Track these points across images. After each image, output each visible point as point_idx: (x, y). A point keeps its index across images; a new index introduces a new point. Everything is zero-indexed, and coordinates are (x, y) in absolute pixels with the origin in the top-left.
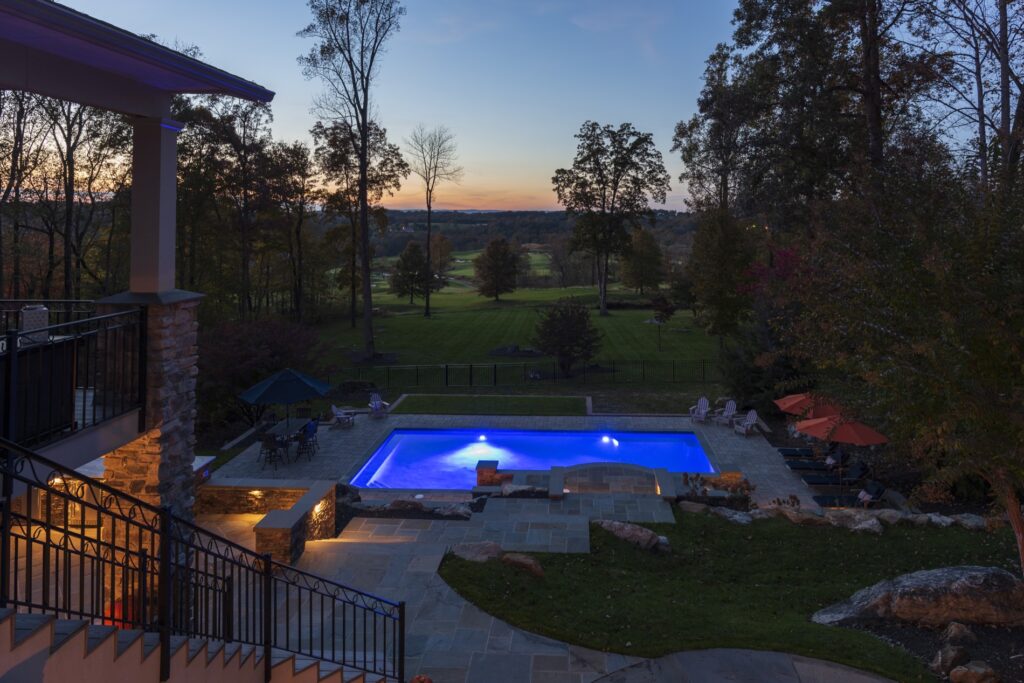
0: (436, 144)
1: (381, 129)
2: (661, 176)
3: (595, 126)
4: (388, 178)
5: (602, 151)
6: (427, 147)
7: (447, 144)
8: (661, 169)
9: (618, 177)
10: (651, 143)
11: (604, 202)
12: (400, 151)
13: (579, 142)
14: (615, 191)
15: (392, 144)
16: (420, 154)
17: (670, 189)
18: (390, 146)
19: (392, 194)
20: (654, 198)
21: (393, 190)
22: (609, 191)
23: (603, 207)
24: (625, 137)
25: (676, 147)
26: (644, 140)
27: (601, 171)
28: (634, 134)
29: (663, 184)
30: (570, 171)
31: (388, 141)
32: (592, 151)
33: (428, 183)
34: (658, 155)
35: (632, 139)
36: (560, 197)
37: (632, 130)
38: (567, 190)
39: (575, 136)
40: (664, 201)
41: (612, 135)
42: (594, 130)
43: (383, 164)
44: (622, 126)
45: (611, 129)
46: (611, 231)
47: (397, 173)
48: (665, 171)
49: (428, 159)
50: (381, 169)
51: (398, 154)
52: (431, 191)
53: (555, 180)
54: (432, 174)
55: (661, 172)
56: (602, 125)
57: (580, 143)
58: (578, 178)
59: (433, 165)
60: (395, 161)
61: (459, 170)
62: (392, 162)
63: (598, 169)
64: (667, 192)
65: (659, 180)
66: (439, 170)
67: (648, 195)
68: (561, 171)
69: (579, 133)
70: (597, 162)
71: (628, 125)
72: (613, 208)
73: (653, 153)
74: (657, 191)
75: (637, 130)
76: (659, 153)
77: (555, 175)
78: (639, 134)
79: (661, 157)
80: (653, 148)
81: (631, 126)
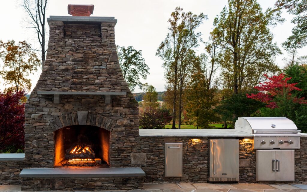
2: (146, 68)
8: (146, 65)
9: (126, 69)
10: (141, 55)
17: (149, 74)
20: (142, 77)
26: (138, 53)
28: (134, 50)
35: (133, 53)
37: (133, 49)
40: (146, 79)
41: (124, 50)
43: (30, 60)
44: (128, 47)
45: (124, 48)
60: (35, 59)
62: (33, 59)
65: (145, 70)
67: (140, 76)
73: (141, 59)
74: (143, 74)
75: (135, 49)
78: (136, 51)
79: (144, 60)
80: (141, 56)
81: (132, 48)
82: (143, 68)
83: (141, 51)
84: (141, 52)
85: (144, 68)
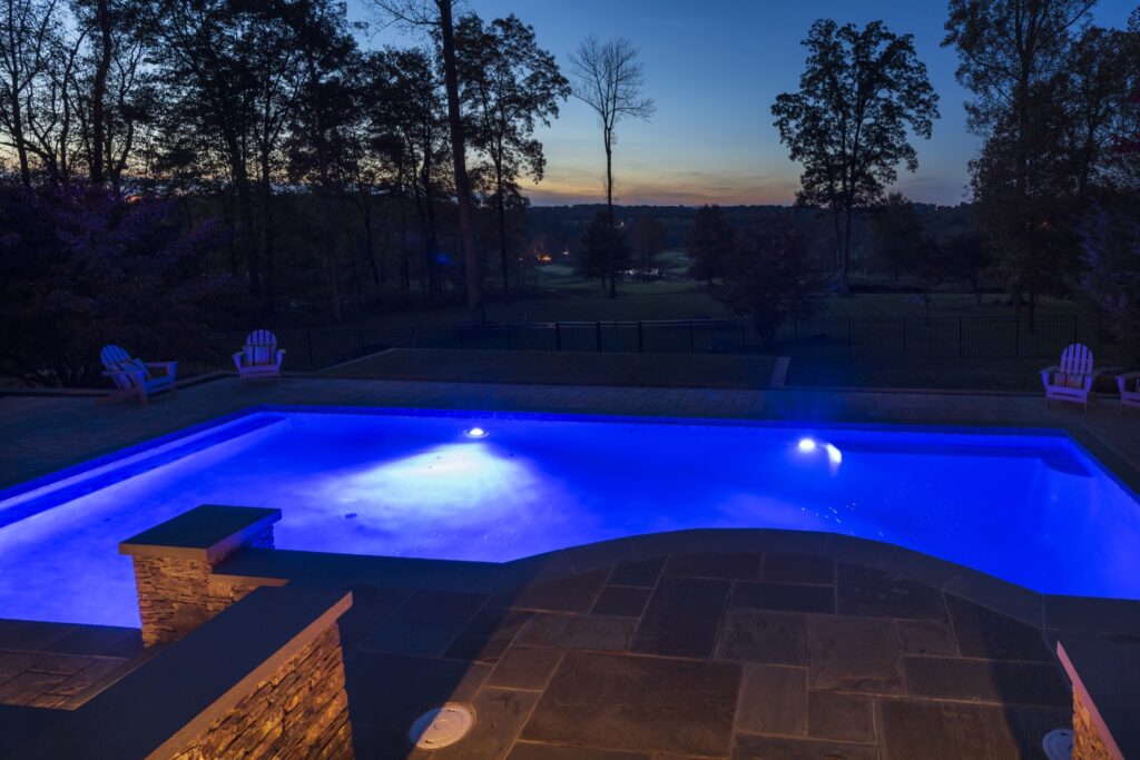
0: (614, 65)
1: (525, 26)
2: (925, 97)
3: (830, 26)
4: (542, 100)
5: (842, 67)
6: (601, 67)
7: (629, 64)
8: (926, 86)
9: (864, 101)
10: (910, 49)
11: (844, 138)
12: (556, 62)
13: (807, 52)
14: (859, 121)
15: (544, 50)
16: (593, 78)
17: (938, 116)
18: (541, 53)
19: (548, 123)
20: (915, 129)
21: (550, 117)
22: (850, 122)
23: (843, 147)
24: (873, 39)
25: (948, 41)
26: (902, 45)
27: (840, 95)
28: (887, 36)
29: (928, 107)
30: (797, 98)
31: (538, 47)
32: (825, 65)
33: (606, 120)
34: (921, 68)
35: (883, 46)
36: (783, 134)
37: (884, 31)
38: (792, 123)
39: (802, 43)
40: (930, 134)
41: (855, 37)
42: (828, 33)
43: (533, 80)
44: (868, 27)
45: (853, 29)
46: (853, 180)
47: (552, 92)
48: (931, 89)
49: (604, 84)
50: (529, 86)
51: (552, 66)
52: (610, 130)
53: (776, 110)
54: (611, 107)
55: (924, 91)
56: (840, 25)
57: (811, 55)
58: (808, 108)
59: (611, 95)
60: (549, 76)
61: (648, 103)
62: (545, 76)
63: (835, 94)
64: (932, 120)
65: (922, 102)
66: (619, 103)
67: (907, 126)
68: (784, 97)
69: (806, 37)
70: (834, 82)
71: (877, 25)
72: (856, 147)
73: (913, 65)
74: (919, 120)
75: (891, 31)
76: (922, 64)
77: (775, 102)
78: (894, 36)
79: (925, 70)
80: (914, 57)
81: (881, 26)
82: (918, 96)
83: (912, 36)
84: (911, 40)
85: (919, 94)
